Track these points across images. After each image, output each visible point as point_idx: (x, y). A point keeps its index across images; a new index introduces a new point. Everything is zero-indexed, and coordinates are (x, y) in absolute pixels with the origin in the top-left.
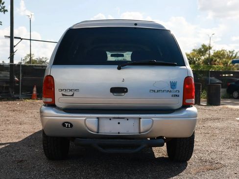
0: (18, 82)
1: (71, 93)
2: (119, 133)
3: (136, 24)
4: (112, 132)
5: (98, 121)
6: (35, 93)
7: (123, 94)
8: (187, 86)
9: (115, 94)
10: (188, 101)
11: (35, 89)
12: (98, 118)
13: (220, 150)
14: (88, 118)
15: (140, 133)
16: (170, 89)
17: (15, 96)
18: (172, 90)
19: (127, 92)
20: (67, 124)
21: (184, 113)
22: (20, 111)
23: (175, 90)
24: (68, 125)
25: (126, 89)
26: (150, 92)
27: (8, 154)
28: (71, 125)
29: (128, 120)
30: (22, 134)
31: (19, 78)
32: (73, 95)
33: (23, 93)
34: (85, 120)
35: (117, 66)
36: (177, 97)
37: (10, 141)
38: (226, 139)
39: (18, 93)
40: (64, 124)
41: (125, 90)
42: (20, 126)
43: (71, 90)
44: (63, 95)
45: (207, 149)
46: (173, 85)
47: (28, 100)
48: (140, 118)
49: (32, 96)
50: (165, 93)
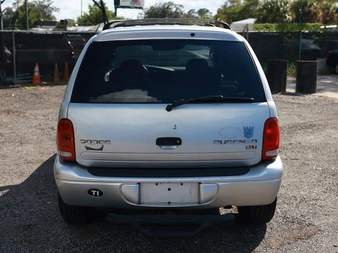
0: (11, 57)
1: (99, 146)
2: (169, 203)
3: (193, 35)
4: (160, 201)
5: (140, 187)
6: (37, 74)
7: (175, 147)
8: (269, 131)
9: (163, 147)
10: (269, 154)
11: (37, 69)
12: (139, 183)
13: (313, 195)
14: (124, 183)
15: (199, 203)
16: (243, 138)
17: (8, 80)
18: (246, 139)
19: (180, 144)
20: (94, 192)
21: (264, 173)
22: (17, 113)
23: (251, 139)
24: (96, 193)
25: (180, 139)
26: (214, 143)
27: (9, 211)
28: (101, 193)
29: (182, 184)
30: (25, 166)
31: (12, 51)
32: (101, 149)
33: (19, 75)
34: (121, 186)
35: (166, 105)
36: (254, 150)
37: (9, 183)
38: (324, 172)
39: (13, 75)
40: (90, 192)
41: (178, 142)
42: (20, 148)
43: (98, 142)
44: (88, 148)
45: (295, 193)
46: (248, 132)
47: (27, 88)
48: (200, 183)
49: (32, 79)
50: (236, 143)
